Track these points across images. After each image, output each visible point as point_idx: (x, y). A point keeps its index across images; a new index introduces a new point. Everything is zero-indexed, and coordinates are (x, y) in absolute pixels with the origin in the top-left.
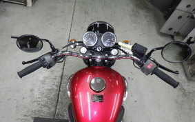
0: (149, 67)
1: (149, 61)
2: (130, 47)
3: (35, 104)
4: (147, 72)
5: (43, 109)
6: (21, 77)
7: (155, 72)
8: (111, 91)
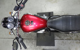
0: (22, 6)
1: (20, 5)
2: (14, 11)
3: (32, 47)
4: (24, 7)
5: (33, 43)
6: (27, 48)
7: (24, 4)
8: (29, 19)
